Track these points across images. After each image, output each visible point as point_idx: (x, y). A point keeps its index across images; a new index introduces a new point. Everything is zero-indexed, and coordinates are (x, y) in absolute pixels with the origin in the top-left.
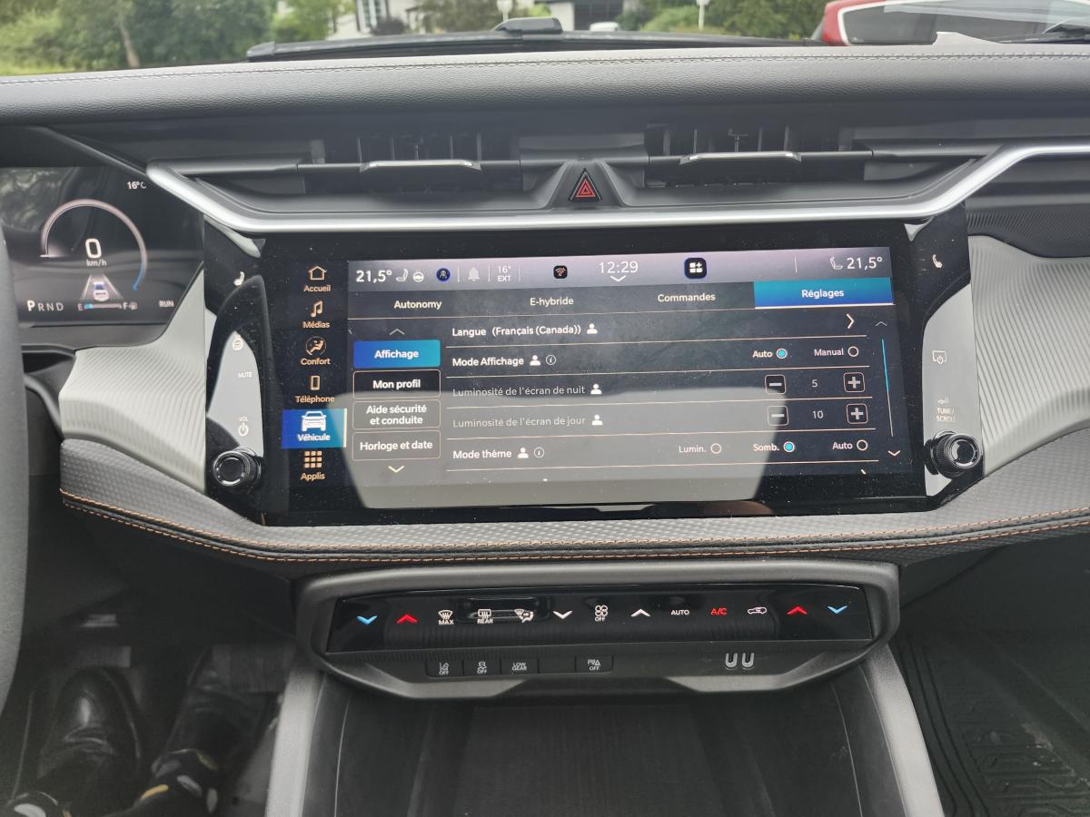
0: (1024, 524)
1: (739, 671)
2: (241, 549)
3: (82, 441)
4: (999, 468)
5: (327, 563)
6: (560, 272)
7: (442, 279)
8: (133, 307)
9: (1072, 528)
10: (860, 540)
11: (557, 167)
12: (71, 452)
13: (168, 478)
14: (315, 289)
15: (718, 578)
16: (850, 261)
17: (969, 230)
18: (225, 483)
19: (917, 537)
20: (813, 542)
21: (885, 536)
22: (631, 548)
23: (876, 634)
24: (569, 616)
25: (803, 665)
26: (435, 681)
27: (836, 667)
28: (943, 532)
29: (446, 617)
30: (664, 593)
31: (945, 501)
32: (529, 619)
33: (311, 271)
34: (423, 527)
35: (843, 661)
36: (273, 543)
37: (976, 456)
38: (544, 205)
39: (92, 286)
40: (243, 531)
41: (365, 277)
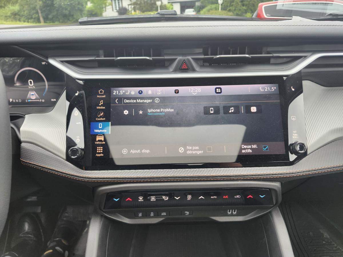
0: (320, 170)
1: (232, 215)
2: (77, 178)
3: (27, 144)
4: (312, 152)
5: (104, 182)
6: (177, 91)
7: (140, 94)
8: (43, 101)
9: (334, 171)
10: (269, 175)
11: (176, 59)
12: (24, 147)
13: (54, 155)
14: (100, 97)
15: (225, 187)
16: (266, 88)
17: (303, 78)
18: (72, 157)
19: (287, 174)
20: (255, 176)
21: (277, 173)
22: (199, 177)
23: (274, 204)
24: (179, 198)
25: (252, 213)
26: (137, 218)
27: (262, 214)
28: (295, 172)
29: (141, 199)
30: (209, 191)
31: (295, 163)
32: (167, 199)
33: (99, 91)
34: (134, 171)
35: (264, 212)
36: (87, 176)
37: (305, 149)
38: (172, 71)
39: (30, 94)
40: (78, 172)
41: (116, 93)
